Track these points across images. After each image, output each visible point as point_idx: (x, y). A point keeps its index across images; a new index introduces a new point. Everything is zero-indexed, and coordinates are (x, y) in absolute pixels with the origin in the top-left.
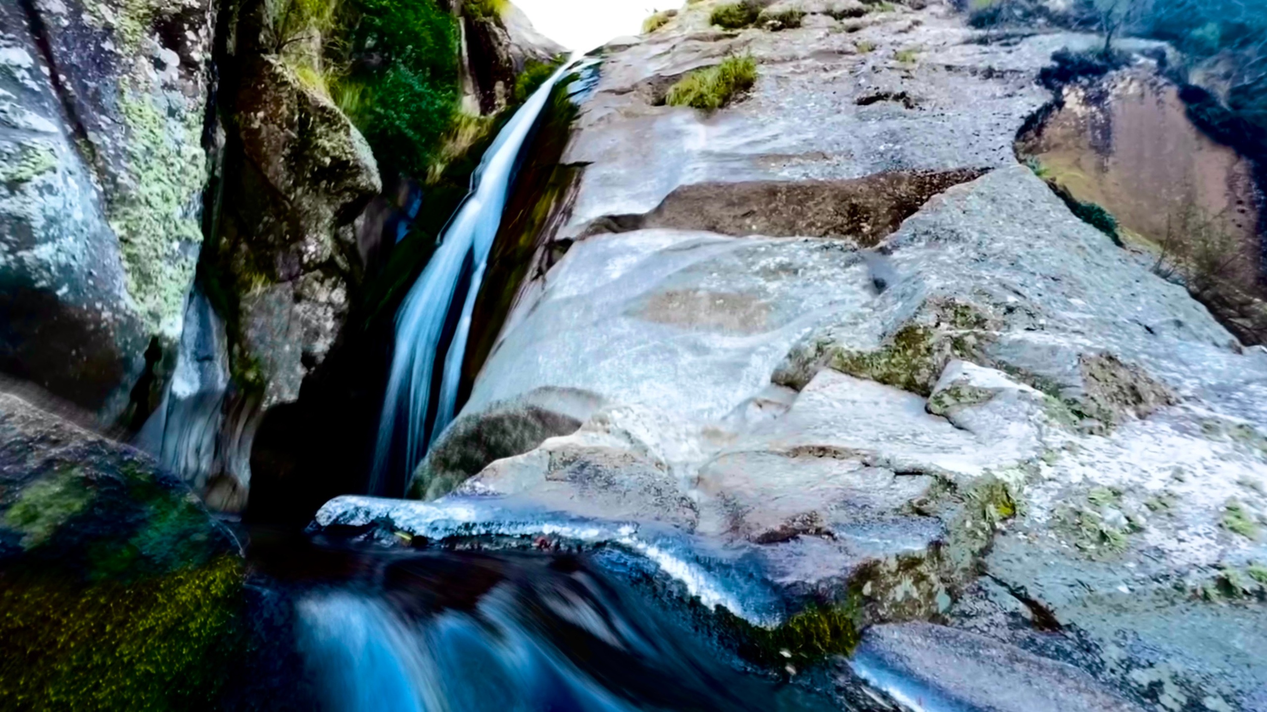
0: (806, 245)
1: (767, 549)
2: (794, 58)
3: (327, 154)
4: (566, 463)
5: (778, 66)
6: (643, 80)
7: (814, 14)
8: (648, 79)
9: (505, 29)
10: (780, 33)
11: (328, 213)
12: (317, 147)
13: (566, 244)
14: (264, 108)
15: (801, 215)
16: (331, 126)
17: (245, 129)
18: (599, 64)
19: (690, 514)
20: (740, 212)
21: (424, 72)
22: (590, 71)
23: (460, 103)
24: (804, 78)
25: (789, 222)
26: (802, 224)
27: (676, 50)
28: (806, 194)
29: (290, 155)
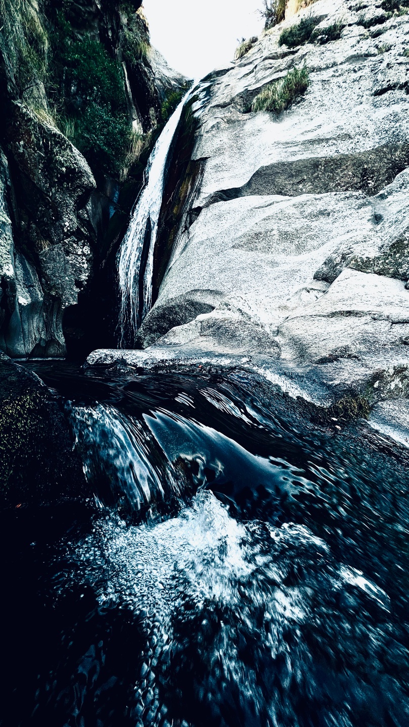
0: (335, 197)
1: (322, 367)
2: (334, 64)
3: (62, 165)
4: (209, 327)
5: (323, 72)
6: (237, 95)
7: (350, 25)
8: (240, 93)
9: (151, 67)
10: (327, 45)
11: (71, 202)
12: (56, 161)
13: (199, 209)
14: (22, 139)
15: (332, 179)
16: (61, 147)
17: (16, 153)
18: (209, 87)
19: (277, 350)
20: (296, 180)
21: (107, 106)
22: (204, 93)
23: (131, 126)
24: (340, 79)
25: (325, 184)
26: (332, 185)
27: (257, 69)
28: (336, 164)
29: (44, 168)
